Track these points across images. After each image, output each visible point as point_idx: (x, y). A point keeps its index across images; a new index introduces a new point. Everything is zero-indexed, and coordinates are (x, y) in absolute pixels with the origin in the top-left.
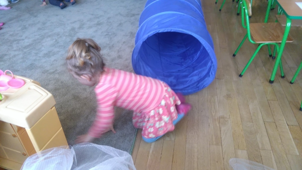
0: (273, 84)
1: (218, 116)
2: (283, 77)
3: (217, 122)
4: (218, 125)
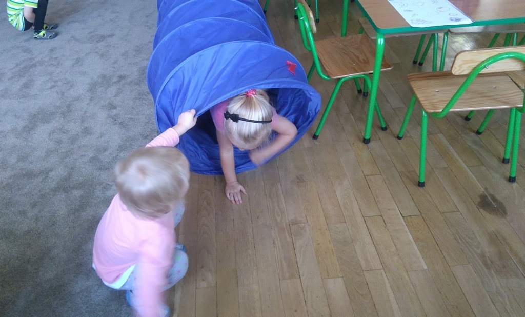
0: (370, 145)
1: (287, 221)
2: (384, 129)
3: (287, 234)
4: (289, 239)
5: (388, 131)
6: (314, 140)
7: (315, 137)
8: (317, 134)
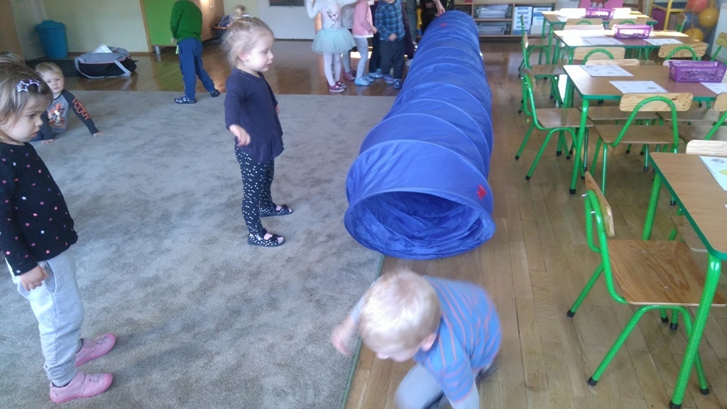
2: (705, 392)
5: (710, 396)
6: (590, 387)
7: (591, 382)
8: (595, 379)
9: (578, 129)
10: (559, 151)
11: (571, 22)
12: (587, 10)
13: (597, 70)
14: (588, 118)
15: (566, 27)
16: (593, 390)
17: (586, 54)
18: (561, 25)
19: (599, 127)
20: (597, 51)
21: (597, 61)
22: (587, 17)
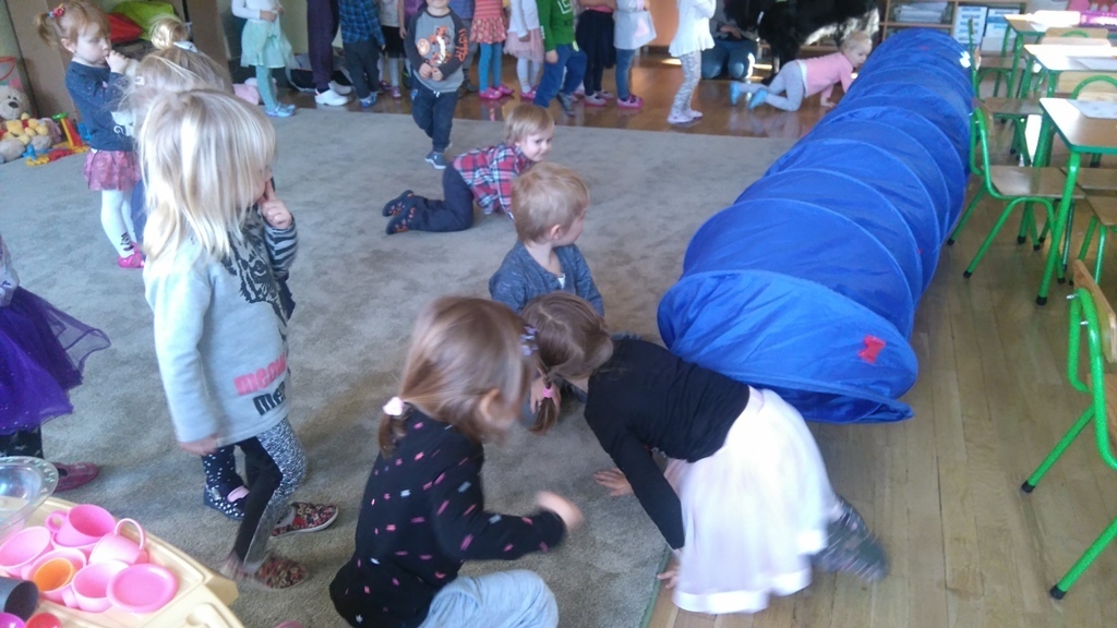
6: (1053, 601)
7: (1056, 593)
8: (1063, 588)
9: (1057, 201)
10: (1023, 235)
11: (1053, 32)
12: (1082, 14)
13: (1096, 109)
14: (1077, 185)
15: (1045, 39)
16: (1057, 606)
17: (1076, 84)
18: (1036, 37)
19: (1094, 200)
20: (1097, 79)
21: (1097, 94)
22: (1081, 25)
